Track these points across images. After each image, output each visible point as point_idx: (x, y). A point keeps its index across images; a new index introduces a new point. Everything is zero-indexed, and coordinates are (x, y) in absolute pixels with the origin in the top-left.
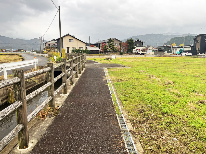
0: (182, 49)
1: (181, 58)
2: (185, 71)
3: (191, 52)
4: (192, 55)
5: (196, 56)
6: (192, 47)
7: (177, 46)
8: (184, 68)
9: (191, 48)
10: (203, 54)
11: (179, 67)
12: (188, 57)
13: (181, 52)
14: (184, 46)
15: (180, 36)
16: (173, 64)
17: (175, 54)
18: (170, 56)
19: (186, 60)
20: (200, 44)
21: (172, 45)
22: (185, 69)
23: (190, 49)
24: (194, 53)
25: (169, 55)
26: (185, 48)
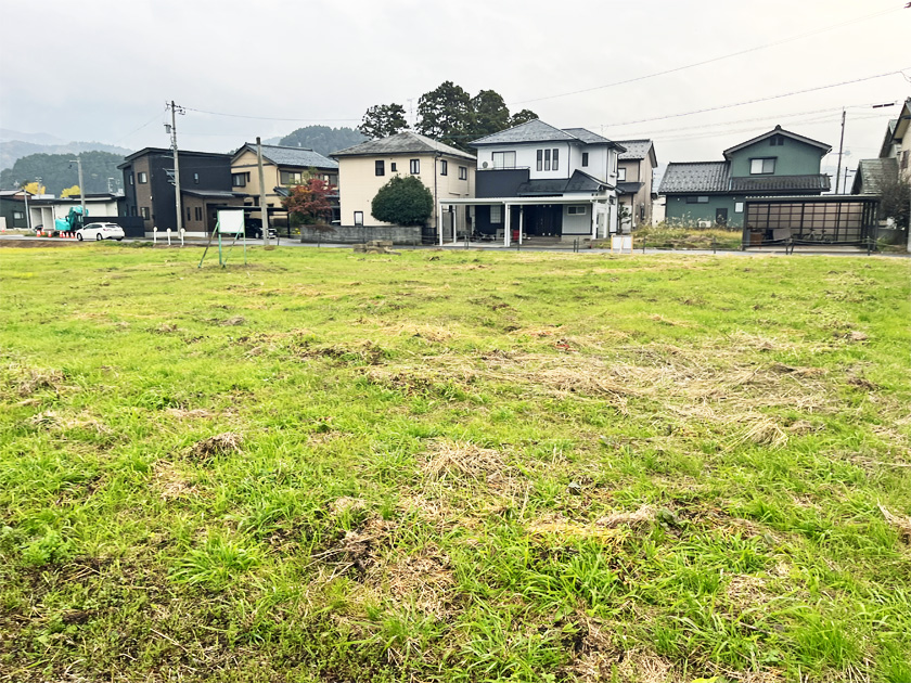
0: (77, 208)
1: (78, 250)
2: (108, 311)
3: (119, 225)
4: (128, 235)
5: (144, 242)
6: (120, 200)
7: (52, 197)
8: (105, 298)
9: (115, 205)
10: (169, 230)
11: (80, 293)
12: (111, 245)
13: (76, 223)
14: (86, 197)
16: (48, 280)
17: (50, 233)
18: (24, 244)
19: (104, 260)
20: (149, 190)
21: (27, 188)
22: (107, 303)
23: (113, 211)
24: (133, 227)
25: (21, 237)
26: (88, 207)
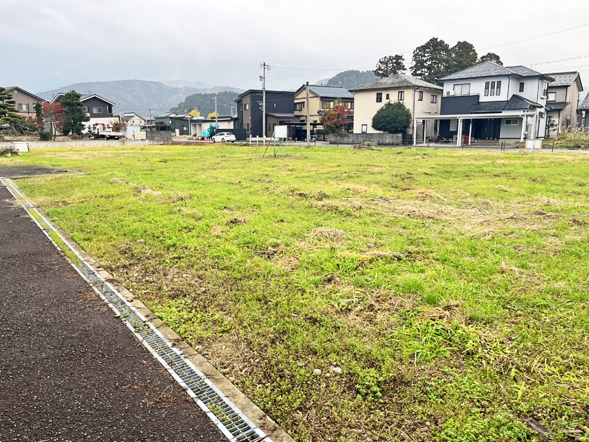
0: (214, 125)
1: (212, 147)
2: (214, 175)
3: (233, 134)
4: (238, 139)
5: (245, 143)
6: (235, 120)
7: (203, 118)
8: (215, 169)
9: (232, 123)
10: (258, 136)
11: (205, 167)
12: (228, 145)
13: (213, 132)
14: (218, 118)
15: (208, 92)
16: (193, 161)
17: (200, 138)
18: (187, 144)
19: (221, 152)
20: (250, 114)
21: (191, 113)
22: (215, 171)
23: (231, 126)
24: (240, 135)
25: (186, 140)
26: (220, 124)
